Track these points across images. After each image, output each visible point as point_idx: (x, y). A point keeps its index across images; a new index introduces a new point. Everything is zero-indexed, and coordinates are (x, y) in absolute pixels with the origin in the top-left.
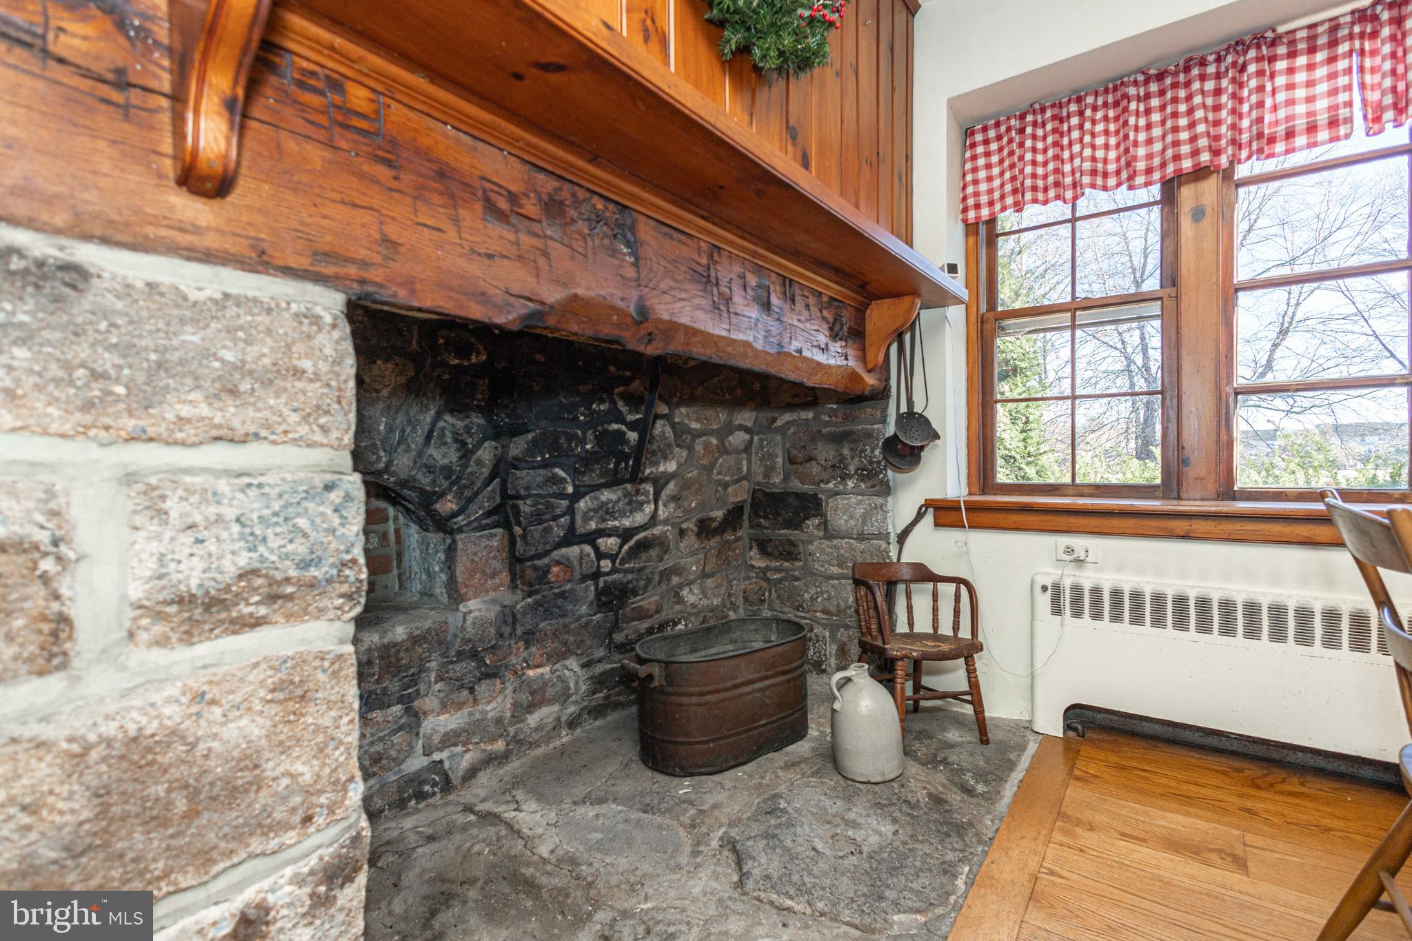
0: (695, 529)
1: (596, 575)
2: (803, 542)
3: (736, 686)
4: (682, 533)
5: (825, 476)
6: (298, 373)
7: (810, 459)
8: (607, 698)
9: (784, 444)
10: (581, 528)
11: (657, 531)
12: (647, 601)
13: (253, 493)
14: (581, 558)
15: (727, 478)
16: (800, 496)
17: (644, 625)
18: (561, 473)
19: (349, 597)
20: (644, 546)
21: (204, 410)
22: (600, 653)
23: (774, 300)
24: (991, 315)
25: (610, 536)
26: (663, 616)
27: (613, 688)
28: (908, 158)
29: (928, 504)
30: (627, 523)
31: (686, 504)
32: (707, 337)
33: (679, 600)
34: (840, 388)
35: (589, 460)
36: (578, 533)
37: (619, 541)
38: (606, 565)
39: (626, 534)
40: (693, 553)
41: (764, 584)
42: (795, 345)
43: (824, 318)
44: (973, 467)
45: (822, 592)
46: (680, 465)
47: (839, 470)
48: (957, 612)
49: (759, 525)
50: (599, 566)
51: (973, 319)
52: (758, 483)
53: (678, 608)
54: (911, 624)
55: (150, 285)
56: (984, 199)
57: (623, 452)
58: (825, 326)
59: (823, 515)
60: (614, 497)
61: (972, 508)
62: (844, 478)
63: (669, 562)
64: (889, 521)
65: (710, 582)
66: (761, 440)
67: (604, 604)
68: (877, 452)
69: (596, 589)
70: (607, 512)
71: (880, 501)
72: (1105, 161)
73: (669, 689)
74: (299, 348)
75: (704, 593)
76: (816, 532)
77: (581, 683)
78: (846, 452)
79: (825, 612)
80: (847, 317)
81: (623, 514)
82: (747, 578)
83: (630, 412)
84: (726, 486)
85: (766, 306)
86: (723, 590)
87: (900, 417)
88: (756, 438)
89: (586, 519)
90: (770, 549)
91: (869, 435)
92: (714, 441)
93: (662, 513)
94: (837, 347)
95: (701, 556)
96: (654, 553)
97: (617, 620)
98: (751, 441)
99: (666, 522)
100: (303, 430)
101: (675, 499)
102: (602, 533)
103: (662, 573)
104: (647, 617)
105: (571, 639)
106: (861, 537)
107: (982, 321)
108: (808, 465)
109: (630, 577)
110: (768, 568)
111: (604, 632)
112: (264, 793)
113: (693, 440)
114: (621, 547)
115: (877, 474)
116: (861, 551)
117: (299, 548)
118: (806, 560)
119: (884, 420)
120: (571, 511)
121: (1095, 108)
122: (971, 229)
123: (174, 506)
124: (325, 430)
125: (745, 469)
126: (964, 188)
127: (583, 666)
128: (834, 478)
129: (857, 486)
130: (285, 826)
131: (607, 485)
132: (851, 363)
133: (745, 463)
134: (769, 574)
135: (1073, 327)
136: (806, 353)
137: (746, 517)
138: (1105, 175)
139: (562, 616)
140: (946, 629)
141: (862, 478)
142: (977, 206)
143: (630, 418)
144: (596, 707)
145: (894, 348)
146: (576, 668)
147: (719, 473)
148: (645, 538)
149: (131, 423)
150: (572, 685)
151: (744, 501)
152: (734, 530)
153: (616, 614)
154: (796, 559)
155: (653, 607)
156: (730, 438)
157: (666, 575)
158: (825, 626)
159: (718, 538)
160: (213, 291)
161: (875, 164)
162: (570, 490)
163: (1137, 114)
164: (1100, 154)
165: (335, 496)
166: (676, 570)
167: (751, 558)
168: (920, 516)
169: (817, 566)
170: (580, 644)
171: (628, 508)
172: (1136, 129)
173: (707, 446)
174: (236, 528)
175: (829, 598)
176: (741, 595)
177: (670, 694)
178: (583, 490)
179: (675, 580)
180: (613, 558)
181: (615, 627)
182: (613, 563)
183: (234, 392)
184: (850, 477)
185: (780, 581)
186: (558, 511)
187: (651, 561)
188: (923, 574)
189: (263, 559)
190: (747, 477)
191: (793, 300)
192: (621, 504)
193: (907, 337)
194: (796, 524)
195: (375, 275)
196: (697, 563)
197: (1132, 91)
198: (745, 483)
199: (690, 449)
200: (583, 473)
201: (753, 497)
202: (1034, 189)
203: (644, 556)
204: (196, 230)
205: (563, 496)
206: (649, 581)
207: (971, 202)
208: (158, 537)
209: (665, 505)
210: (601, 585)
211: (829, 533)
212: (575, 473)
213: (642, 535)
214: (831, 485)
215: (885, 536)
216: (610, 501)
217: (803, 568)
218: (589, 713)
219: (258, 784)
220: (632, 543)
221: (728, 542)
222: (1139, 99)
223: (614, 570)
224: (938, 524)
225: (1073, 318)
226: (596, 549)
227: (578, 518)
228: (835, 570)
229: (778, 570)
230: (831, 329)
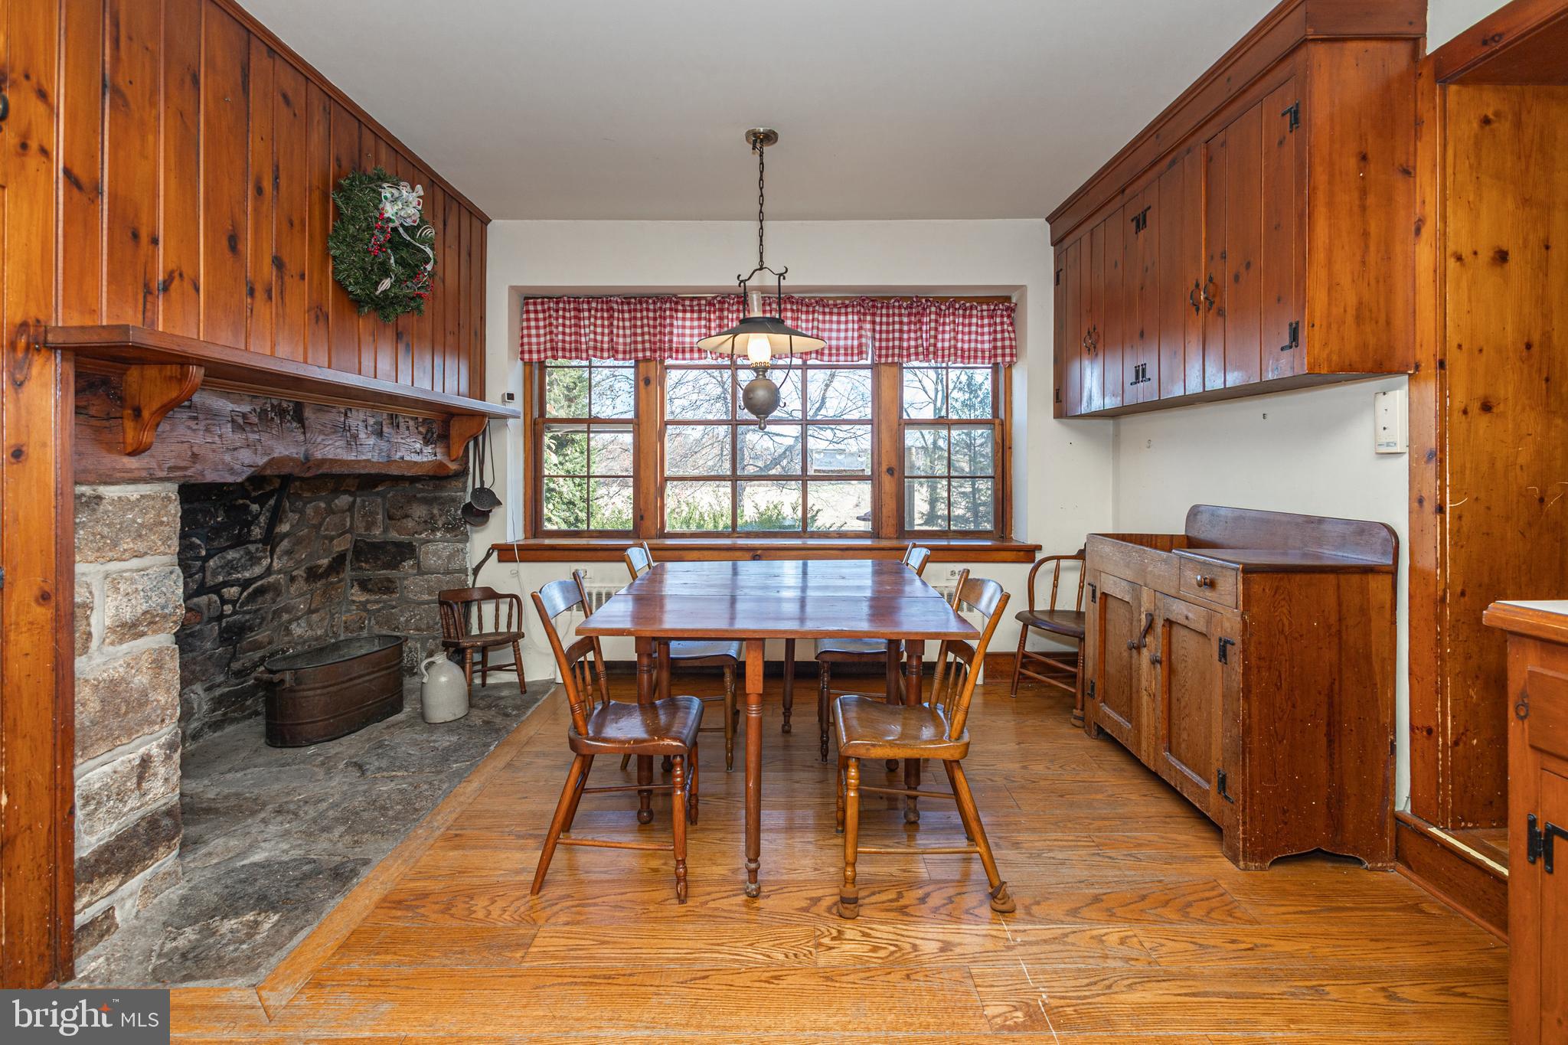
0: (305, 575)
1: (220, 617)
2: (399, 579)
3: (351, 680)
4: (293, 579)
5: (419, 528)
6: (162, 523)
7: (407, 516)
8: (224, 714)
9: (384, 505)
10: (210, 582)
11: (272, 579)
12: (262, 636)
13: (145, 578)
14: (209, 604)
15: (333, 533)
16: (398, 545)
17: (257, 655)
18: (198, 542)
19: (175, 622)
20: (261, 591)
21: (131, 545)
22: (221, 678)
23: (385, 429)
24: (540, 420)
25: (232, 586)
26: (274, 647)
27: (229, 707)
28: (483, 319)
29: (494, 547)
30: (247, 575)
31: (297, 556)
32: (343, 462)
33: (288, 632)
34: (431, 473)
35: (217, 531)
36: (208, 585)
37: (240, 589)
38: (228, 609)
39: (245, 584)
40: (301, 595)
41: (364, 614)
42: (399, 454)
43: (420, 433)
44: (528, 519)
45: (415, 615)
46: (292, 526)
47: (430, 524)
48: (510, 616)
49: (361, 568)
50: (222, 610)
51: (528, 422)
52: (360, 535)
53: (286, 639)
54: (481, 627)
55: (119, 498)
56: (534, 348)
57: (247, 519)
58: (421, 437)
59: (417, 558)
60: (237, 555)
61: (521, 548)
62: (434, 530)
63: (281, 603)
64: (467, 560)
65: (315, 617)
66: (364, 501)
67: (226, 640)
68: (459, 512)
69: (220, 628)
70: (232, 568)
71: (460, 546)
72: (602, 342)
73: (297, 688)
74: (163, 512)
75: (310, 626)
76: (410, 571)
77: (203, 703)
78: (435, 511)
79: (417, 629)
80: (436, 429)
81: (245, 568)
82: (349, 611)
83: (254, 490)
84: (332, 539)
85: (380, 434)
86: (326, 623)
87: (474, 490)
88: (358, 500)
89: (215, 574)
90: (370, 586)
91: (453, 500)
92: (323, 505)
93: (276, 565)
94: (429, 449)
95: (309, 596)
96: (268, 596)
97: (235, 651)
98: (354, 502)
99: (279, 572)
100: (162, 548)
101: (289, 553)
102: (226, 584)
103: (274, 612)
104: (260, 648)
105: (198, 668)
106: (447, 572)
107: (535, 423)
108: (405, 521)
109: (247, 617)
110: (368, 601)
111: (225, 661)
112: (149, 707)
113: (305, 505)
114: (241, 594)
115: (459, 527)
116: (447, 583)
117: (162, 601)
118: (402, 592)
119: (464, 490)
120: (203, 569)
121: (596, 310)
122: (528, 364)
123: (122, 587)
124: (169, 546)
125: (348, 524)
126: (522, 337)
127: (206, 690)
128: (426, 530)
129: (444, 536)
130: (154, 723)
131: (231, 547)
132: (439, 457)
133: (348, 520)
134: (369, 606)
135: (589, 432)
136: (407, 458)
137: (348, 562)
138: (602, 350)
139: (191, 651)
140: (503, 628)
141: (448, 530)
142: (530, 352)
143: (254, 494)
144: (215, 722)
145: (471, 444)
146: (201, 692)
147: (326, 530)
148: (262, 585)
149: (111, 554)
150: (195, 706)
151: (347, 550)
152: (338, 573)
153: (235, 647)
154: (393, 592)
155: (266, 640)
156: (336, 501)
157: (277, 614)
158: (417, 640)
159: (323, 581)
160: (136, 496)
161: (456, 332)
162: (204, 553)
163: (618, 319)
164: (599, 338)
165: (174, 576)
166: (287, 609)
167: (352, 595)
168: (488, 555)
169: (411, 596)
170: (204, 672)
171: (249, 563)
172: (618, 327)
173: (317, 510)
174: (142, 593)
175: (421, 619)
176: (343, 625)
177: (300, 691)
178: (212, 552)
179: (285, 617)
180: (234, 603)
181: (234, 657)
182: (234, 606)
183: (140, 536)
184: (438, 529)
185: (379, 610)
186: (194, 570)
187: (265, 602)
188: (490, 594)
189: (150, 606)
190: (351, 530)
191: (398, 426)
192: (243, 560)
193: (481, 438)
194: (394, 565)
195: (189, 473)
196: (304, 603)
197: (615, 306)
198: (348, 536)
199: (302, 512)
200: (213, 540)
201: (355, 546)
202: (564, 349)
203: (260, 600)
204: (131, 471)
205: (198, 558)
206: (263, 619)
207: (526, 348)
208: (116, 599)
209: (279, 558)
210: (224, 624)
211: (421, 571)
212: (208, 540)
213: (259, 583)
214: (423, 535)
215: (464, 571)
216: (234, 559)
217: (399, 599)
218: (210, 727)
219: (147, 702)
220: (250, 590)
221: (331, 583)
222: (619, 311)
223: (234, 613)
224: (500, 561)
225: (589, 428)
226: (221, 597)
227: (208, 574)
228: (426, 597)
229: (377, 602)
230: (424, 438)
